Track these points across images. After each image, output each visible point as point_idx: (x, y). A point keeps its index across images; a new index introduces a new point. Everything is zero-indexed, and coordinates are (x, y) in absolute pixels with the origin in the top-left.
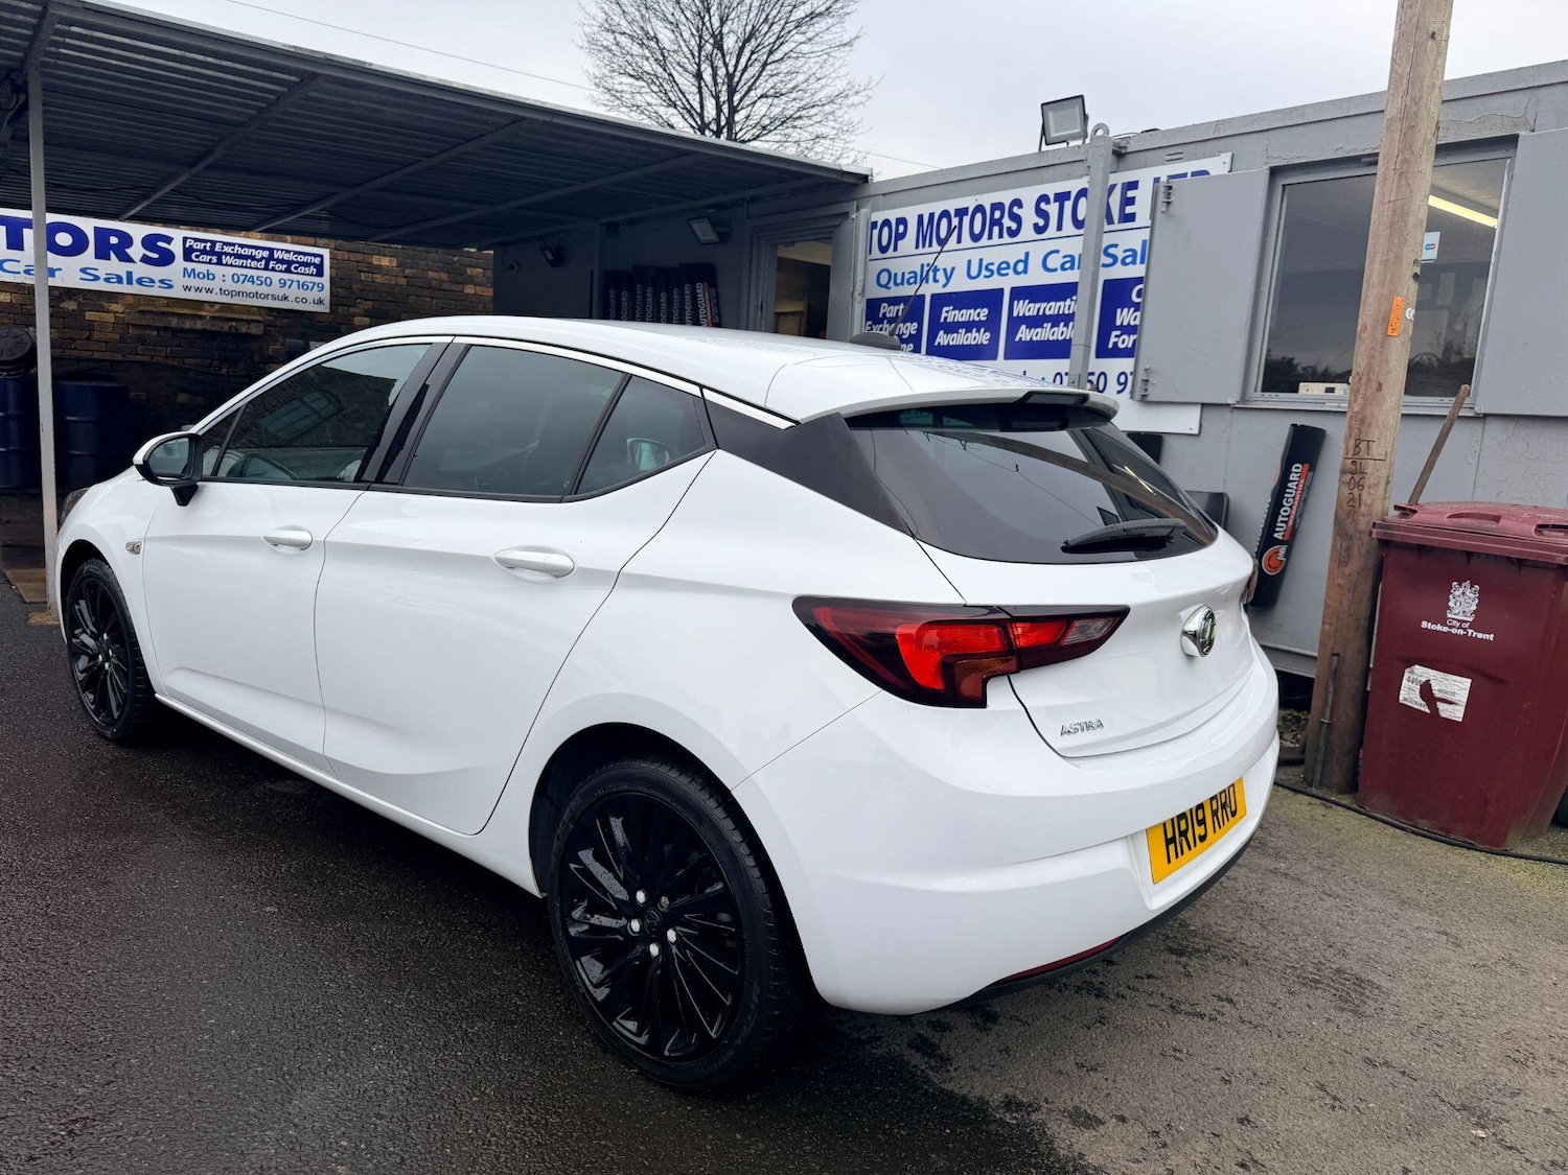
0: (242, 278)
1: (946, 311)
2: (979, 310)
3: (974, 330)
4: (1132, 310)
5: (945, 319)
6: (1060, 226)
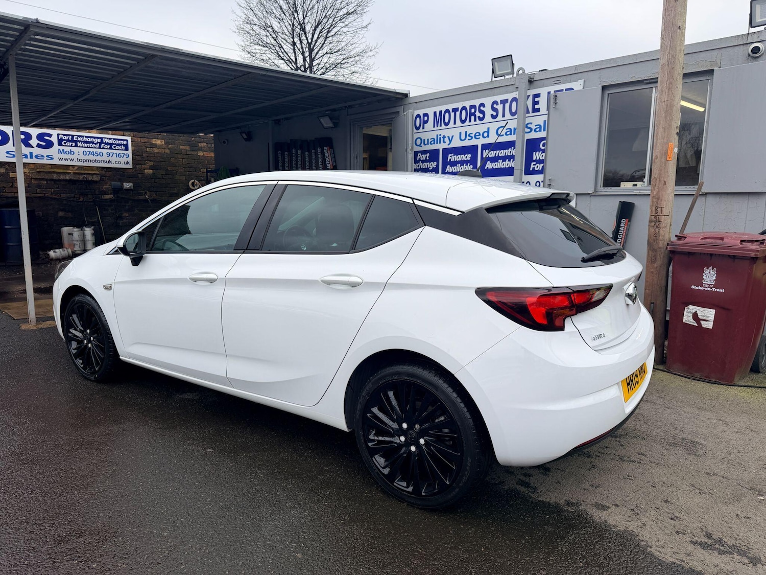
0: (88, 153)
1: (450, 156)
2: (466, 155)
3: (465, 165)
4: (540, 153)
5: (450, 160)
6: (504, 115)
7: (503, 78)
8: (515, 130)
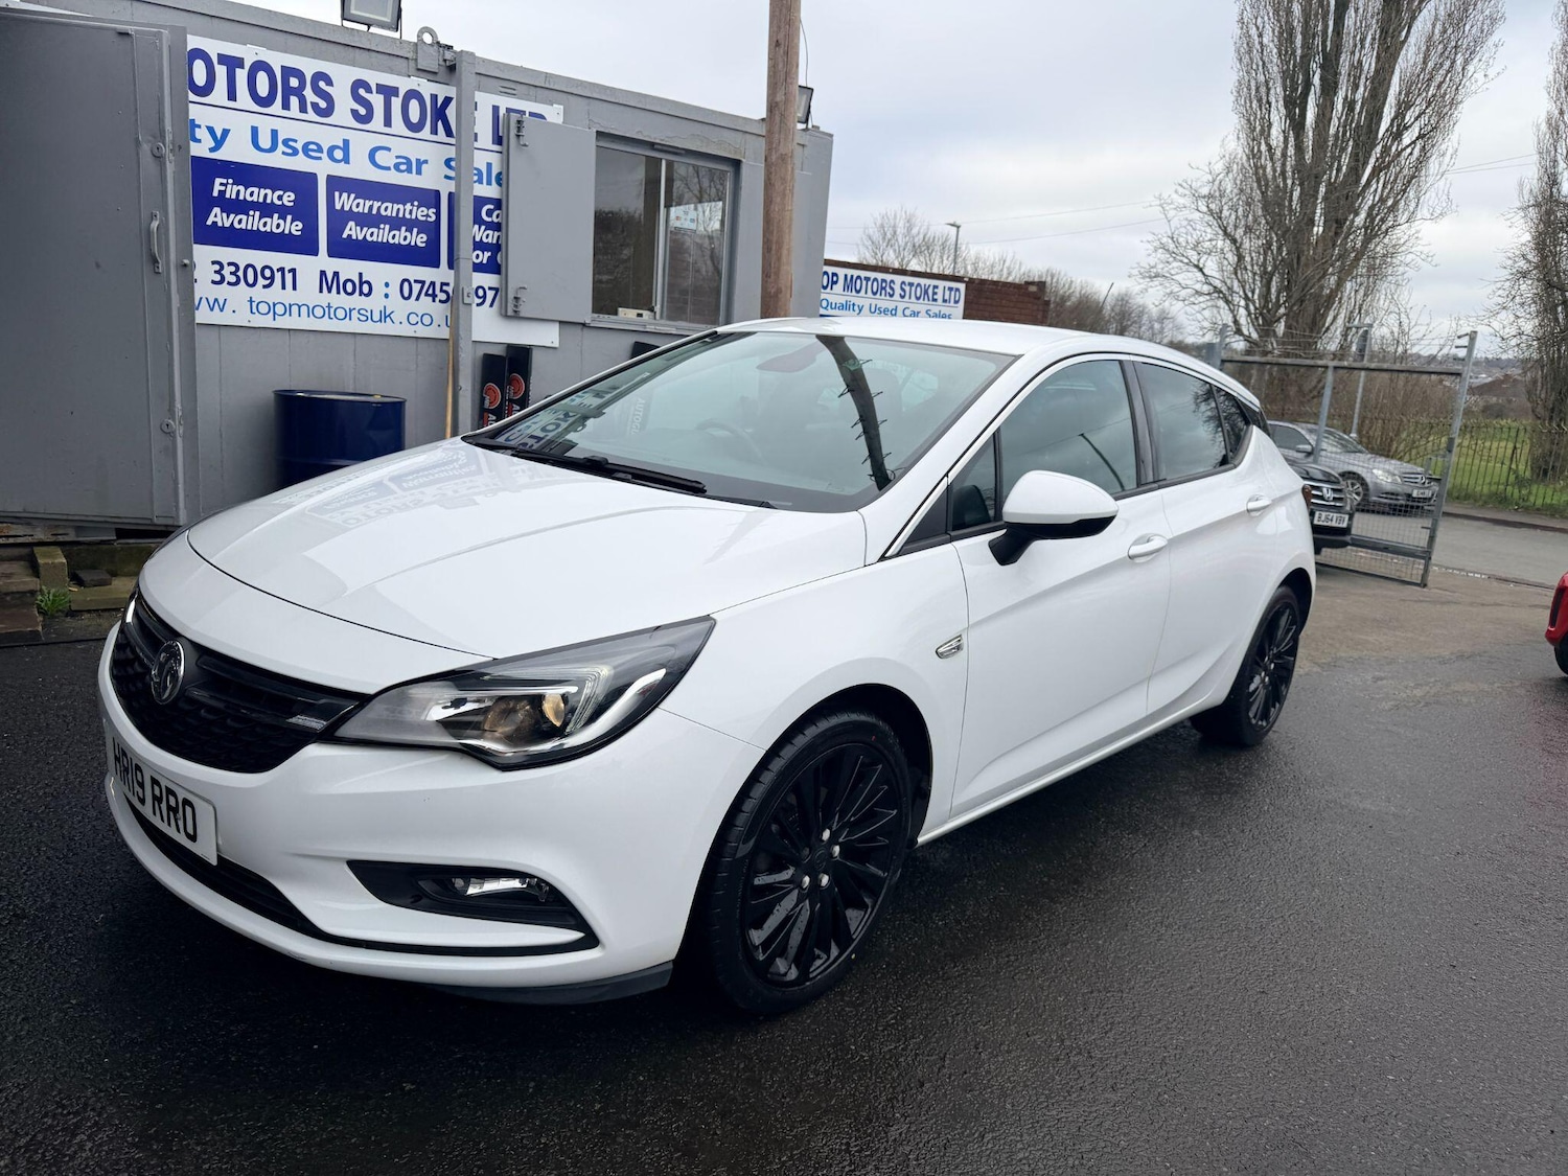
1: (221, 184)
2: (281, 193)
3: (276, 216)
4: (483, 228)
5: (222, 193)
6: (388, 122)
7: (365, 28)
8: (420, 163)
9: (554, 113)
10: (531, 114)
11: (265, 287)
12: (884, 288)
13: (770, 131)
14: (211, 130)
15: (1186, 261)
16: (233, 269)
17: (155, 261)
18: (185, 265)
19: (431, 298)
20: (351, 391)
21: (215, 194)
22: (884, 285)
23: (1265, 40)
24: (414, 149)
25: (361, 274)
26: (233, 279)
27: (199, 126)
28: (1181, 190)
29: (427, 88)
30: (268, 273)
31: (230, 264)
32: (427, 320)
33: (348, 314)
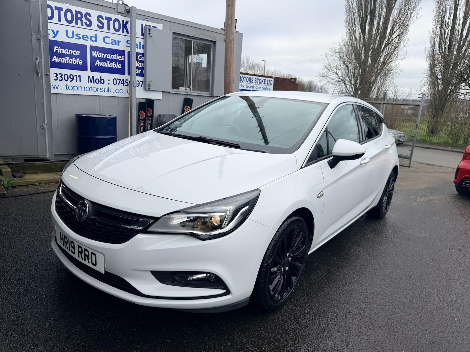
1: (56, 48)
2: (75, 51)
3: (74, 58)
4: (138, 62)
5: (57, 51)
6: (109, 29)
8: (119, 42)
9: (160, 26)
10: (153, 27)
11: (71, 81)
12: (250, 80)
13: (227, 33)
14: (53, 31)
15: (333, 72)
16: (61, 75)
17: (38, 73)
18: (48, 74)
19: (122, 85)
20: (98, 114)
21: (55, 51)
22: (250, 79)
23: (354, 6)
24: (117, 37)
25: (101, 77)
26: (61, 79)
27: (49, 30)
28: (331, 50)
29: (121, 18)
30: (72, 77)
31: (59, 74)
32: (121, 91)
33: (97, 89)
